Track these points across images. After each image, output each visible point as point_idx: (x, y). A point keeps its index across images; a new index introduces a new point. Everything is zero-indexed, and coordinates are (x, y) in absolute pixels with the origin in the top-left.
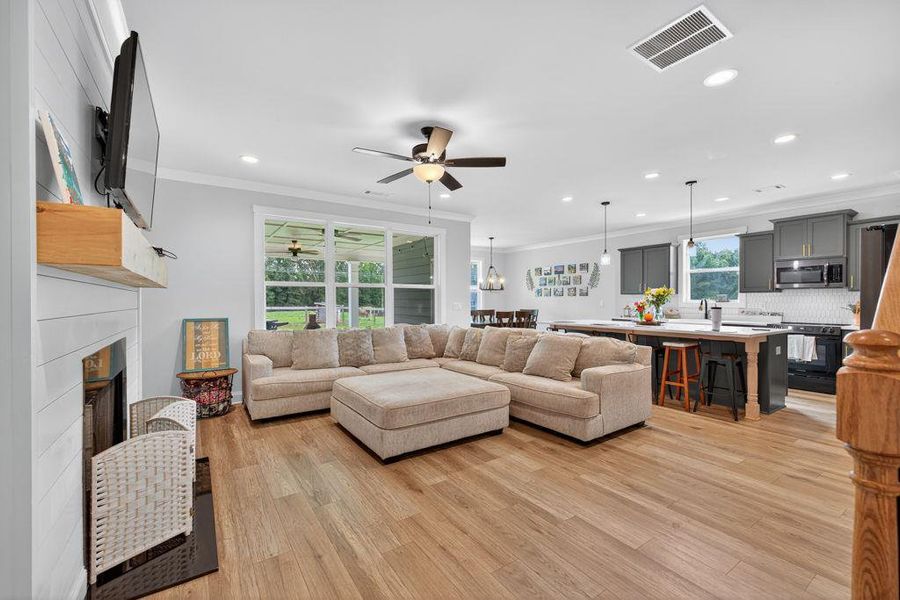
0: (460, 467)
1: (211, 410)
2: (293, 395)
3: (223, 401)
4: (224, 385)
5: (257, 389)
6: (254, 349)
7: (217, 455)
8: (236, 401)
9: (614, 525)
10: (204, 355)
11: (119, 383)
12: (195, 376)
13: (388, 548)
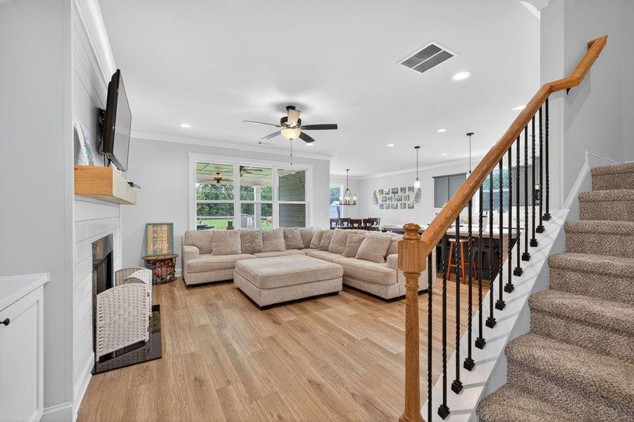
0: (306, 312)
1: (162, 279)
2: (211, 270)
3: (169, 274)
4: (170, 264)
5: (189, 266)
6: (188, 243)
7: (164, 304)
8: (178, 274)
9: (388, 343)
10: (158, 246)
11: (109, 259)
12: (153, 258)
13: (255, 350)
